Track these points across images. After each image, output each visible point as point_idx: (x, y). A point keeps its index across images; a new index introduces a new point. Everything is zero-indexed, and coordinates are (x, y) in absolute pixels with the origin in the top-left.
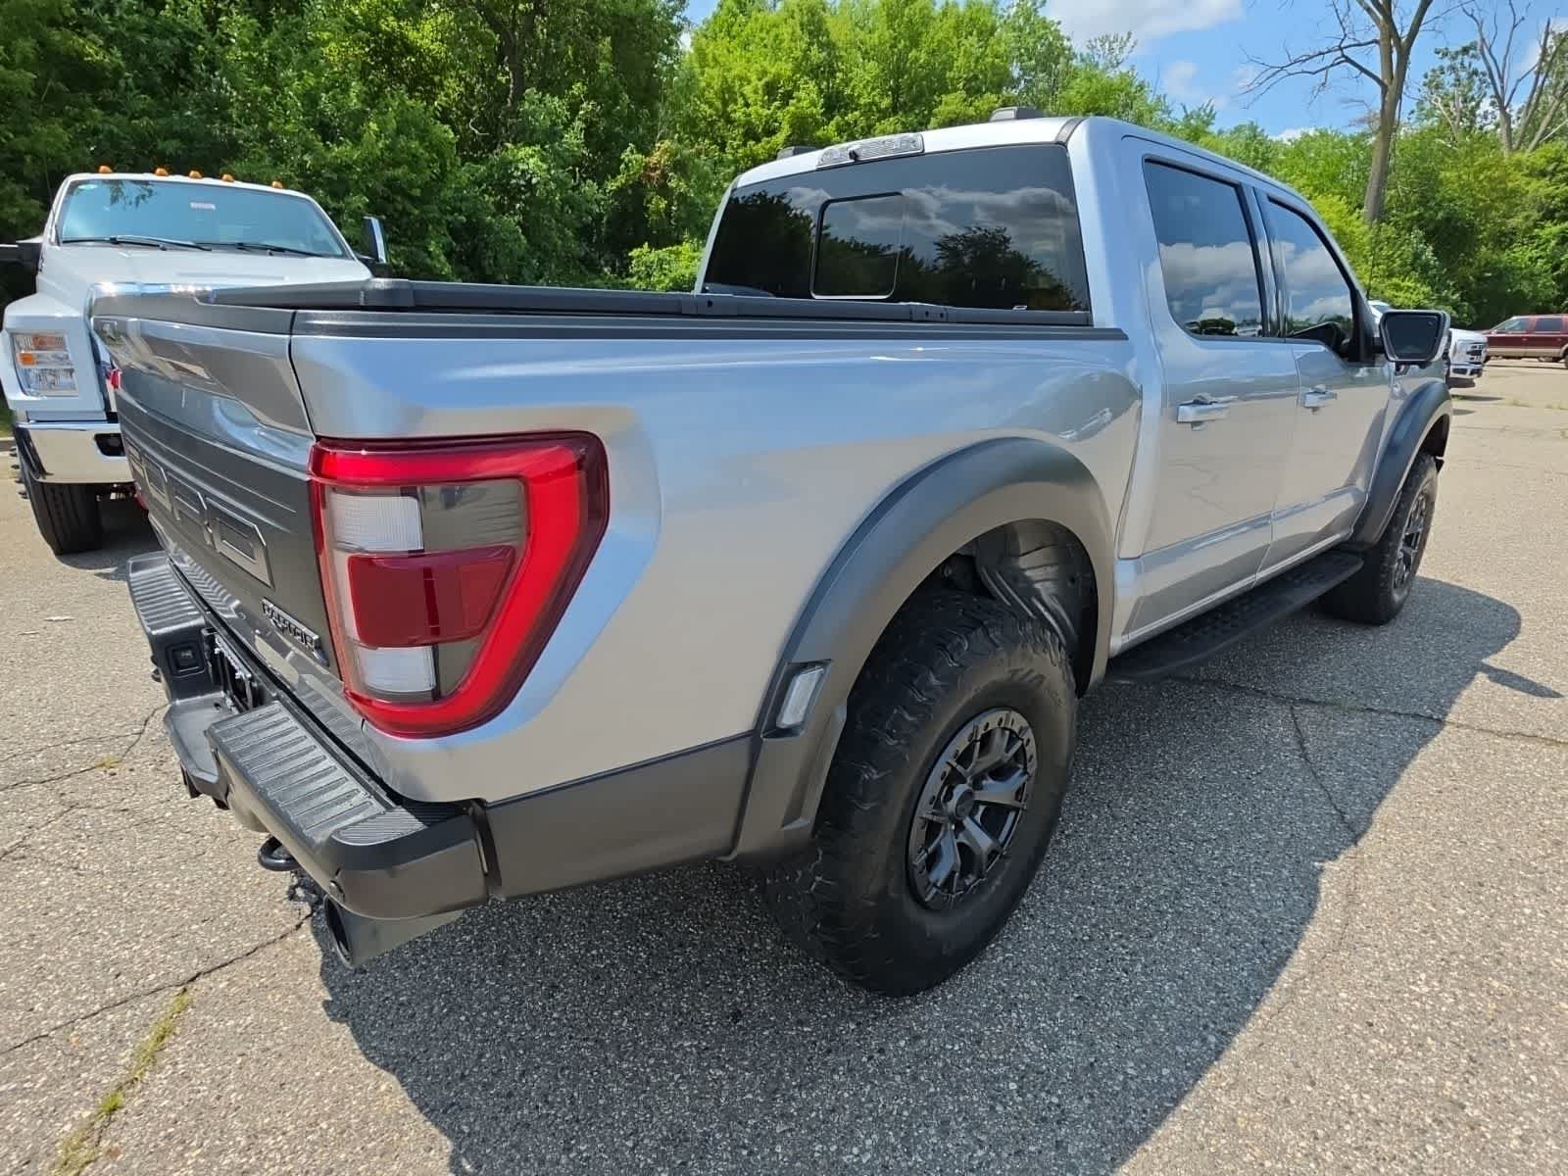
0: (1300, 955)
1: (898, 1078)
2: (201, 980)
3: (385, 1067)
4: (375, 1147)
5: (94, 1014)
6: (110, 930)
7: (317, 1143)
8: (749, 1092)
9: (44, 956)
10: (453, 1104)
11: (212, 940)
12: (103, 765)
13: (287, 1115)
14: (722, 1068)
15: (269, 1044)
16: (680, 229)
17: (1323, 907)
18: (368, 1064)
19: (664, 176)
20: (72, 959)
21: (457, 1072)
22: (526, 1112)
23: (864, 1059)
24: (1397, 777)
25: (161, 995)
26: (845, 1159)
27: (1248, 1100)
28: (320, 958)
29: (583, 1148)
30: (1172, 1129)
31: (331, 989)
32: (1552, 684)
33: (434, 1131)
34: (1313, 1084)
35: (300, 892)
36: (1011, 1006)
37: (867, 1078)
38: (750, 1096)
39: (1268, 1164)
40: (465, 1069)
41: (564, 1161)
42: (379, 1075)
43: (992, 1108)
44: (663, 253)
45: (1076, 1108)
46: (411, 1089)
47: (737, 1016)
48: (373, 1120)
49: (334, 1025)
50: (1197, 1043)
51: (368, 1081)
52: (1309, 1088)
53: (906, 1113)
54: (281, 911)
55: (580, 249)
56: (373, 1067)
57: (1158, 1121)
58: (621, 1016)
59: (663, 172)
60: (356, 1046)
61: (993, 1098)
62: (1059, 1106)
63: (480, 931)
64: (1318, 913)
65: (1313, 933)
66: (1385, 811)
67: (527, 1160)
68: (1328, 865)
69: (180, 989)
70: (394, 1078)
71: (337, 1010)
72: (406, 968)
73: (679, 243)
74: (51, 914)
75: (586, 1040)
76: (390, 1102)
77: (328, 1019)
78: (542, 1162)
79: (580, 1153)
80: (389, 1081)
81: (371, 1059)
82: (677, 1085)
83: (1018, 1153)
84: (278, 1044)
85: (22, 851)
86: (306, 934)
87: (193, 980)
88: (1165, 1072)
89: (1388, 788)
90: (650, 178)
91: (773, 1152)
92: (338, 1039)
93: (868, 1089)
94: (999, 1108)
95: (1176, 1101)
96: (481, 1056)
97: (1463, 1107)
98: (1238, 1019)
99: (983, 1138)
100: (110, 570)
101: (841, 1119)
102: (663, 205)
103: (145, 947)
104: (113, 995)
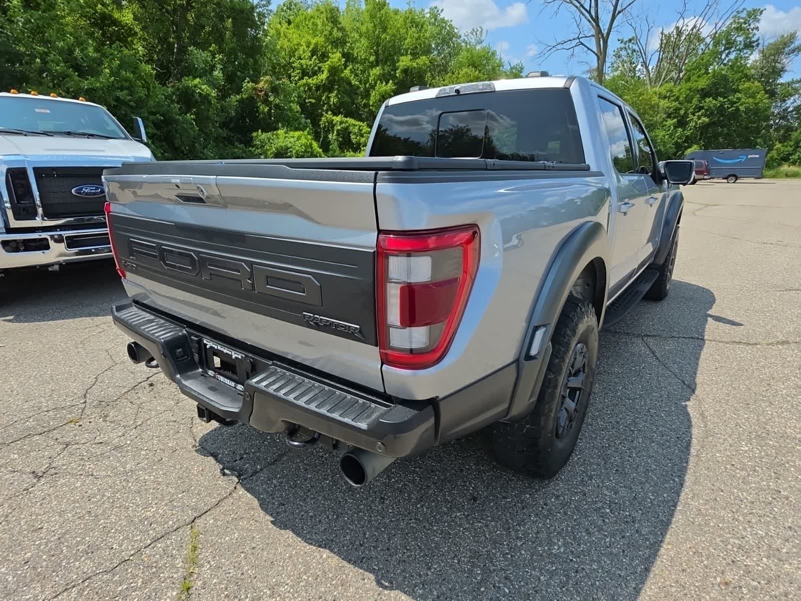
0: (694, 441)
1: (559, 515)
2: (197, 521)
3: (320, 546)
4: (336, 583)
5: (149, 545)
6: (132, 503)
7: (306, 586)
8: (498, 530)
9: (102, 521)
10: (363, 558)
11: (194, 501)
12: (71, 422)
13: (284, 576)
14: (480, 522)
15: (254, 545)
16: (277, 122)
17: (694, 421)
18: (311, 547)
19: (266, 95)
20: (120, 520)
21: (357, 543)
22: (400, 555)
23: (540, 509)
24: (698, 364)
25: (181, 531)
26: (553, 551)
27: (701, 501)
28: (257, 501)
29: (436, 567)
30: (678, 518)
31: (271, 515)
32: (738, 320)
33: (361, 571)
34: (722, 491)
35: (227, 471)
36: (591, 478)
37: (546, 517)
38: (498, 532)
39: (720, 525)
40: (360, 541)
41: (430, 574)
42: (320, 551)
43: (604, 521)
44: (269, 134)
45: (638, 515)
46: (339, 554)
47: (475, 499)
48: (328, 571)
49: (283, 532)
50: (671, 482)
51: (315, 554)
52: (722, 493)
53: (569, 529)
54: (222, 482)
55: (224, 133)
56: (314, 548)
57: (672, 515)
58: (422, 506)
59: (266, 92)
60: (300, 540)
61: (602, 517)
62: (630, 516)
63: (332, 477)
64: (693, 423)
65: (695, 431)
66: (699, 379)
67: (412, 576)
68: (687, 403)
69: (189, 526)
70: (328, 551)
71: (281, 523)
72: (305, 500)
73: (277, 129)
74: (92, 500)
75: (411, 519)
76: (332, 562)
77: (278, 529)
78: (420, 576)
79: (435, 569)
80: (326, 553)
81: (311, 544)
82: (463, 533)
83: (623, 537)
84: (259, 545)
85: (53, 471)
86: (241, 491)
87: (193, 521)
88: (665, 495)
89: (696, 369)
90: (258, 96)
91: (521, 554)
92: (288, 538)
93: (548, 521)
94: (606, 520)
95: (675, 506)
96: (365, 534)
97: (780, 492)
98: (683, 471)
99: (606, 533)
100: (11, 317)
101: (543, 536)
102: (266, 109)
103: (158, 509)
104: (154, 534)
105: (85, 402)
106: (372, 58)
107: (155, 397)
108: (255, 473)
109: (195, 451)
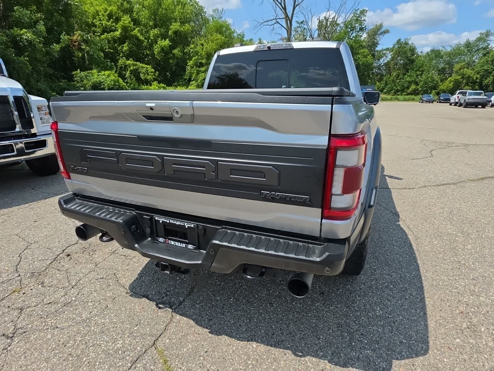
0: (412, 243)
1: (370, 294)
2: (157, 343)
3: (248, 341)
4: (271, 361)
5: (131, 367)
6: (102, 341)
7: (254, 367)
8: (344, 309)
9: (85, 359)
10: (279, 342)
11: (148, 330)
12: (14, 291)
13: (236, 364)
14: (332, 306)
15: (206, 350)
16: (90, 64)
17: (407, 231)
18: (243, 342)
19: (80, 44)
20: (99, 354)
21: (270, 334)
22: (299, 335)
23: (359, 292)
24: (393, 201)
25: (149, 351)
26: (377, 314)
27: (431, 273)
28: (192, 321)
29: (322, 337)
30: (425, 283)
31: (207, 328)
32: (399, 177)
33: (281, 350)
34: (437, 266)
35: (161, 306)
36: (375, 270)
37: (364, 296)
38: (345, 310)
39: (445, 284)
40: (271, 332)
41: (321, 342)
42: (250, 343)
43: (393, 292)
44: (86, 73)
45: (406, 286)
46: (262, 342)
47: (323, 294)
48: (262, 355)
49: (220, 337)
50: (413, 265)
51: (248, 347)
52: (437, 267)
53: (379, 300)
54: (161, 313)
56: (246, 343)
57: (422, 283)
58: (296, 303)
59: (79, 43)
60: (234, 339)
61: (391, 290)
62: (403, 287)
63: (233, 296)
64: (407, 233)
65: (410, 237)
66: (398, 209)
67: (312, 346)
68: (399, 223)
69: (153, 347)
70: (255, 343)
71: (216, 332)
72: (223, 314)
73: (92, 69)
74: (68, 345)
75: (293, 313)
76: (261, 349)
77: (216, 336)
78: (316, 345)
79: (322, 338)
80: (254, 344)
81: (242, 341)
82: (326, 314)
83: (406, 299)
84: (209, 349)
85: (21, 331)
86: (178, 317)
87: (154, 344)
88: (414, 273)
89: (394, 204)
90: (74, 46)
91: (362, 319)
92: (225, 340)
93: (366, 298)
94: (394, 292)
95: (421, 278)
96: (272, 327)
97: (461, 262)
98: (415, 259)
99: (397, 299)
101: (368, 306)
102: (80, 55)
103: (124, 341)
104: (131, 359)
105: (19, 275)
106: (151, 23)
107: (76, 264)
108: (181, 303)
109: (130, 296)
